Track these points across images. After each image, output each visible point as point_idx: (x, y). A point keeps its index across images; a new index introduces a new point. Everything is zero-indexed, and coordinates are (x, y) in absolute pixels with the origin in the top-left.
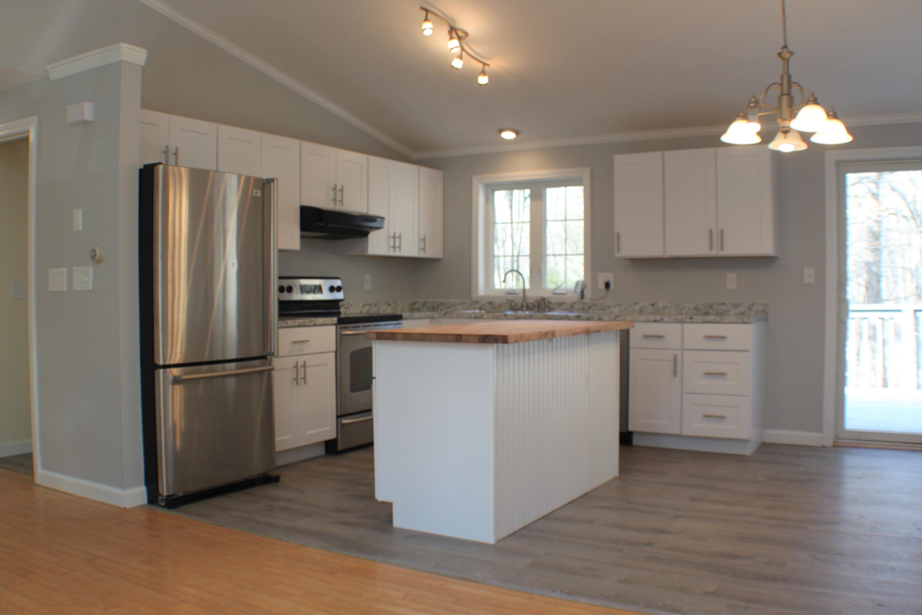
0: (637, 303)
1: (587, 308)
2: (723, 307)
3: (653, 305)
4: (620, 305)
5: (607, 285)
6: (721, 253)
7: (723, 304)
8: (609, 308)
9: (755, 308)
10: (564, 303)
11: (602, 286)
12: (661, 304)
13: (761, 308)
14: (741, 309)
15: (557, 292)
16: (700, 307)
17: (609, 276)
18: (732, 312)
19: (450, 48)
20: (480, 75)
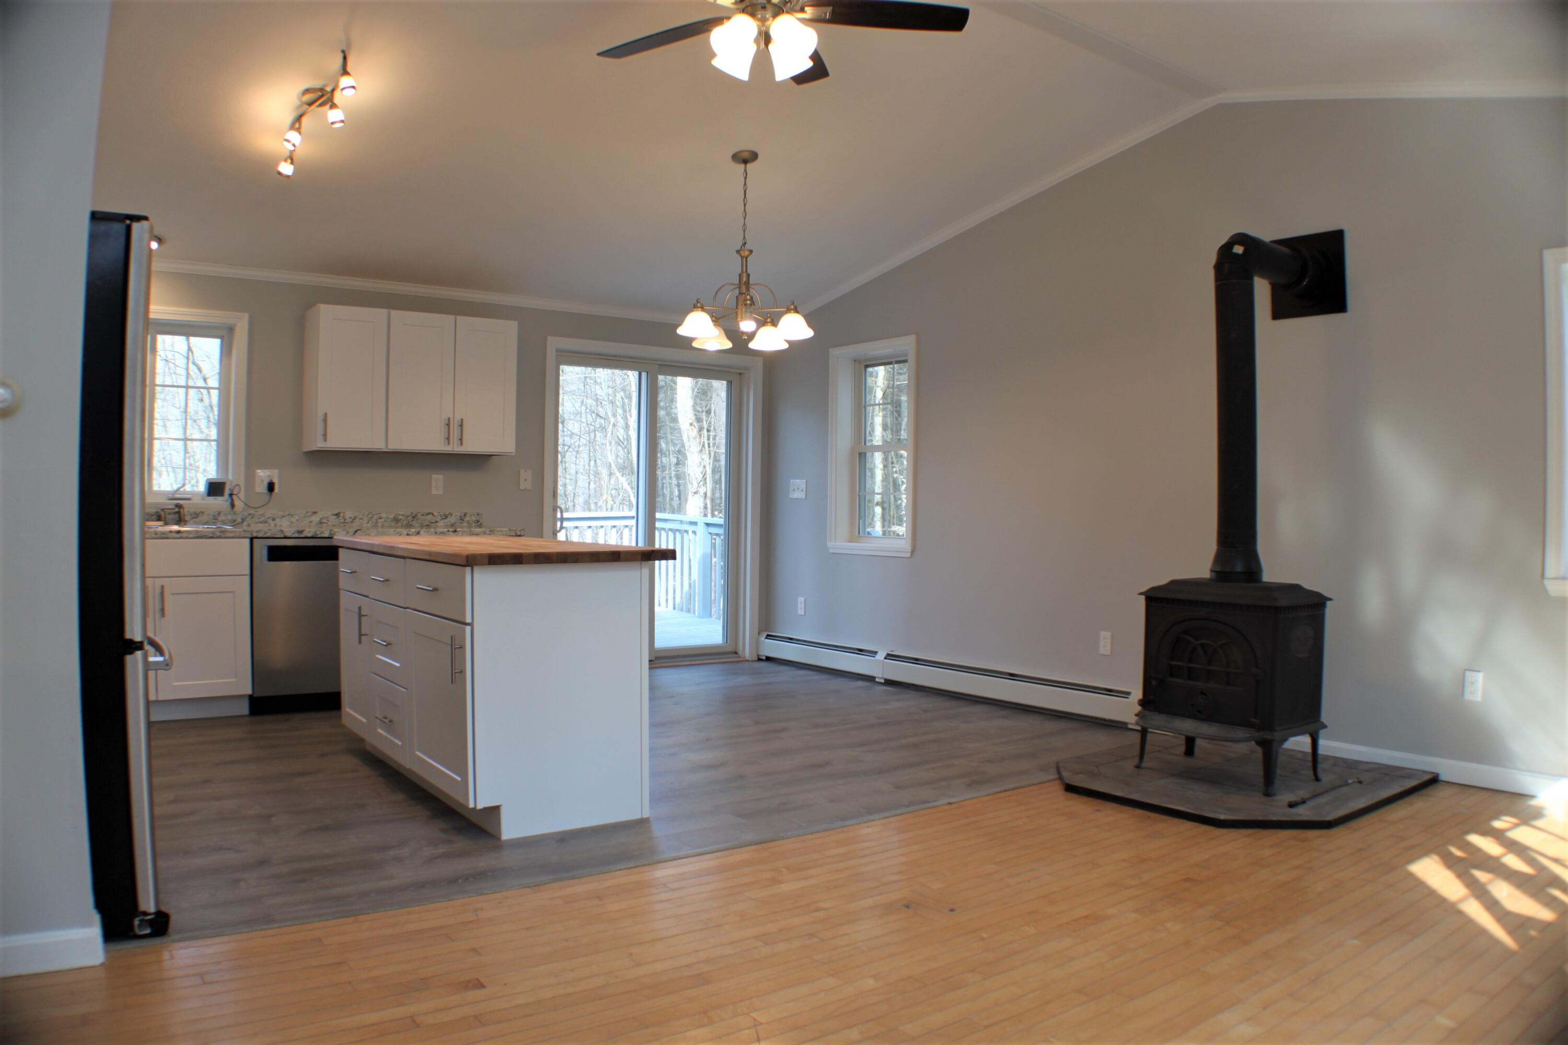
0: (315, 513)
1: (239, 520)
2: (430, 517)
3: (337, 515)
4: (290, 515)
5: (271, 487)
6: (458, 449)
7: (429, 514)
8: (274, 520)
9: (467, 519)
10: (202, 513)
11: (262, 488)
12: (349, 514)
13: (474, 518)
14: (452, 520)
15: (177, 496)
16: (400, 517)
17: (272, 474)
18: (441, 524)
19: (330, 121)
20: (286, 161)
